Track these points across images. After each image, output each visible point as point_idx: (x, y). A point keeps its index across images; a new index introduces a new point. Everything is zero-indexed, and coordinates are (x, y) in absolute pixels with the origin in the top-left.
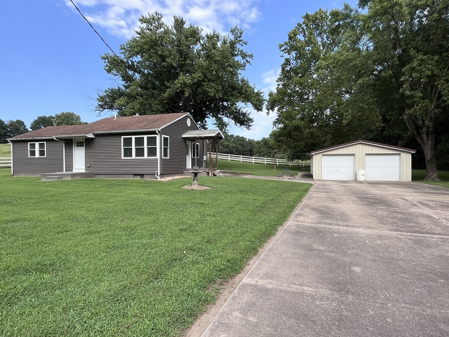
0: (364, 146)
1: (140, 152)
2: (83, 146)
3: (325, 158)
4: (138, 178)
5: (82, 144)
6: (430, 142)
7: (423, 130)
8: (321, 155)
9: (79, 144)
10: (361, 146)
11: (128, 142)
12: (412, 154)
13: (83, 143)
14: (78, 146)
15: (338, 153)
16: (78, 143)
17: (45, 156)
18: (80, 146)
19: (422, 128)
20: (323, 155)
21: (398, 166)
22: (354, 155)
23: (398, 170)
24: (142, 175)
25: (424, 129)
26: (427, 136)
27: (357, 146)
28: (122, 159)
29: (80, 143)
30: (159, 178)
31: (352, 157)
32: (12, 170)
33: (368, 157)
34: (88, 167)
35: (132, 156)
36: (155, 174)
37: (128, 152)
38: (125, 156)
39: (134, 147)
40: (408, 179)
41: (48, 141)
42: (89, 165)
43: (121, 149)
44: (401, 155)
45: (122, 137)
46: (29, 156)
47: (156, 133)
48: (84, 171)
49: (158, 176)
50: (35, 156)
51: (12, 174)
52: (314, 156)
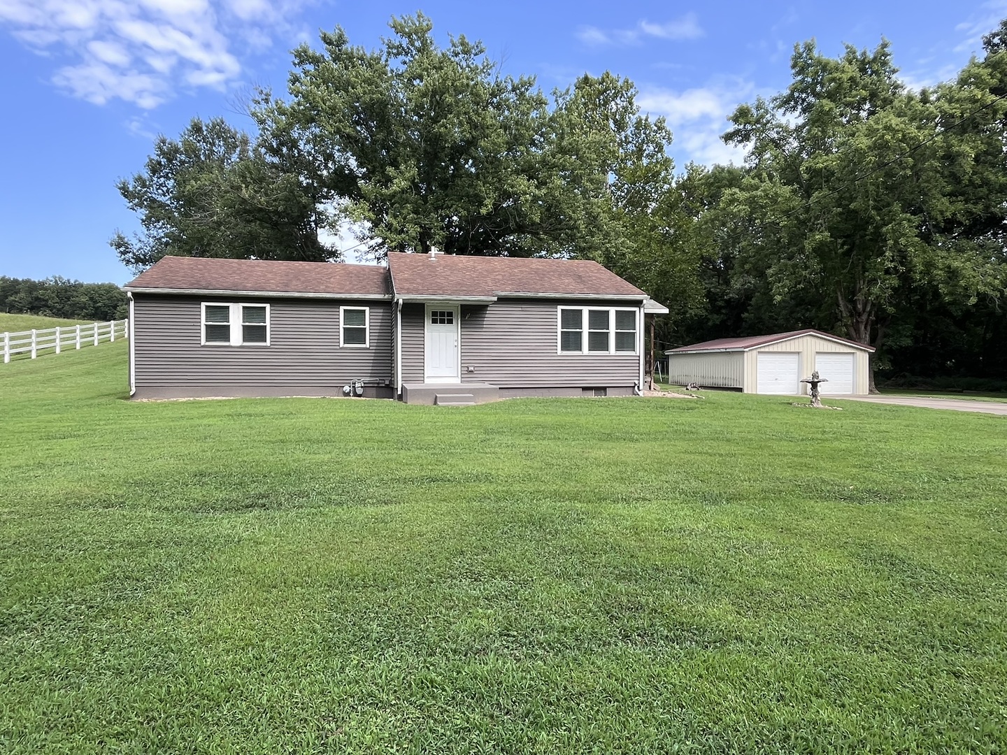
0: (814, 340)
1: (599, 342)
2: (450, 322)
3: (761, 357)
4: (591, 395)
5: (446, 318)
6: (868, 336)
8: (755, 352)
9: (439, 318)
10: (809, 338)
11: (572, 319)
12: (869, 353)
13: (450, 314)
14: (434, 321)
15: (775, 350)
16: (434, 314)
17: (268, 343)
18: (442, 322)
19: (860, 315)
20: (759, 352)
21: (852, 371)
22: (799, 353)
23: (851, 377)
24: (602, 390)
25: (864, 317)
26: (865, 328)
27: (805, 339)
28: (559, 354)
29: (442, 314)
30: (641, 393)
31: (796, 357)
32: (133, 381)
33: (818, 357)
34: (468, 372)
35: (579, 348)
36: (634, 387)
37: (571, 341)
38: (563, 349)
39: (586, 330)
40: (865, 390)
41: (278, 303)
42: (472, 369)
43: (555, 334)
44: (855, 355)
45: (560, 308)
46: (203, 342)
47: (638, 303)
48: (457, 381)
49: (639, 390)
50: (229, 341)
51: (132, 393)
52: (745, 354)
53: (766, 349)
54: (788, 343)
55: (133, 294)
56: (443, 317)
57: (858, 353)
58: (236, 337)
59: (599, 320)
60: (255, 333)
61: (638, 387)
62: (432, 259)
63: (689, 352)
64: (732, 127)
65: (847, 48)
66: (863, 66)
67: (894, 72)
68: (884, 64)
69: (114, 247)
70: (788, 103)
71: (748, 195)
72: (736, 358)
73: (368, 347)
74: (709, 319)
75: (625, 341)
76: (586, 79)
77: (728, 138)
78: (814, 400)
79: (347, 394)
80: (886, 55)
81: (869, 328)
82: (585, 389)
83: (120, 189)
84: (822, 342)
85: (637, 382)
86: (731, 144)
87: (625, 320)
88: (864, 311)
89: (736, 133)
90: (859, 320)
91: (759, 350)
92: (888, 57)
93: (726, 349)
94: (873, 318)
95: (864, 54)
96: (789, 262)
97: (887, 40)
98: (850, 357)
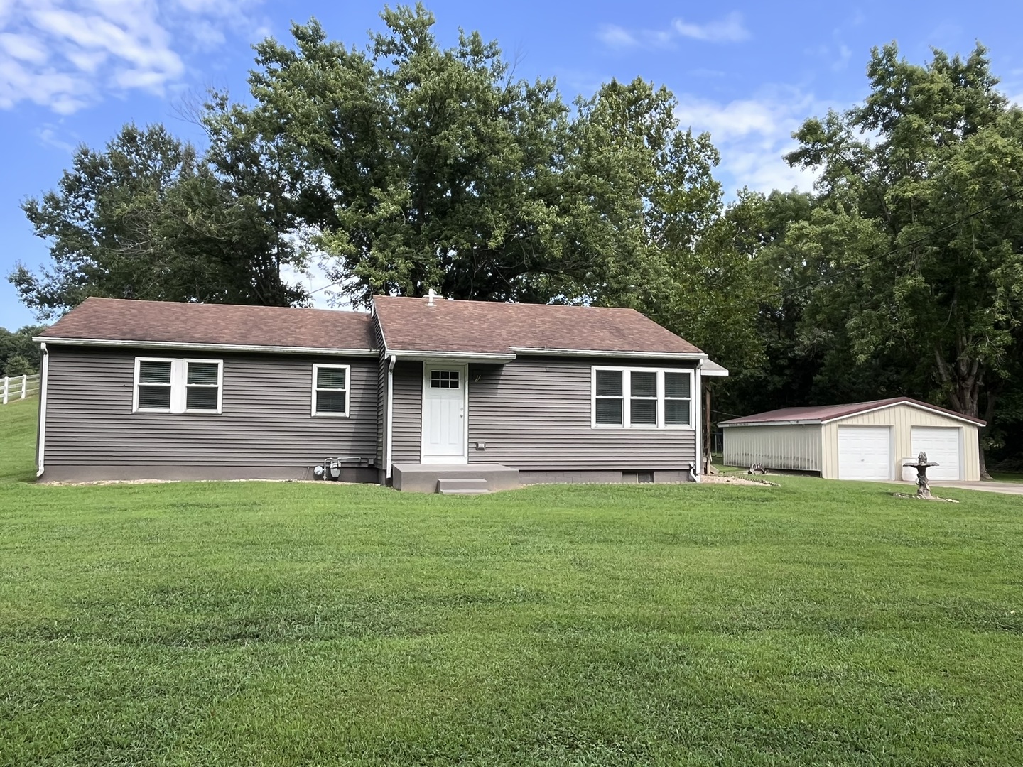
0: (908, 410)
1: (644, 412)
2: (455, 385)
3: (842, 432)
4: (635, 481)
5: (449, 380)
6: (975, 406)
7: (968, 383)
8: (834, 426)
9: (440, 380)
10: (902, 409)
11: (610, 383)
13: (455, 375)
14: (435, 384)
15: (861, 423)
16: (435, 375)
17: (219, 410)
18: (445, 385)
19: (964, 380)
20: (840, 426)
21: (957, 451)
22: (890, 427)
23: (956, 458)
24: (648, 474)
25: (970, 382)
26: (972, 396)
27: (897, 409)
28: (593, 427)
29: (445, 375)
30: (698, 479)
31: (886, 432)
32: (41, 458)
33: (915, 433)
34: (476, 450)
35: (620, 421)
36: (689, 470)
37: (609, 411)
38: (598, 421)
39: (627, 397)
40: (975, 475)
41: (232, 359)
42: (483, 445)
43: (589, 402)
44: (961, 430)
45: (595, 368)
46: (135, 408)
47: (693, 364)
48: (464, 461)
49: (696, 475)
50: (168, 407)
51: (39, 474)
52: (823, 428)
53: (849, 422)
54: (876, 414)
55: (49, 346)
56: (445, 379)
57: (965, 428)
58: (178, 402)
59: (644, 384)
60: (202, 397)
61: (695, 471)
62: (429, 305)
63: (750, 425)
64: (797, 146)
65: (935, 53)
66: (955, 74)
67: (993, 82)
68: (981, 74)
69: (13, 283)
70: (865, 118)
71: (819, 229)
72: (810, 433)
73: (348, 416)
74: (768, 382)
75: (677, 412)
76: (614, 85)
77: (793, 159)
78: (921, 489)
79: (319, 477)
80: (983, 63)
81: (976, 396)
82: (626, 472)
83: (26, 210)
84: (919, 413)
85: (692, 464)
86: (798, 166)
87: (677, 384)
88: (969, 373)
89: (803, 153)
90: (963, 385)
91: (840, 423)
92: (985, 66)
93: (798, 421)
94: (980, 383)
95: (956, 61)
96: (874, 313)
97: (983, 45)
98: (955, 433)
